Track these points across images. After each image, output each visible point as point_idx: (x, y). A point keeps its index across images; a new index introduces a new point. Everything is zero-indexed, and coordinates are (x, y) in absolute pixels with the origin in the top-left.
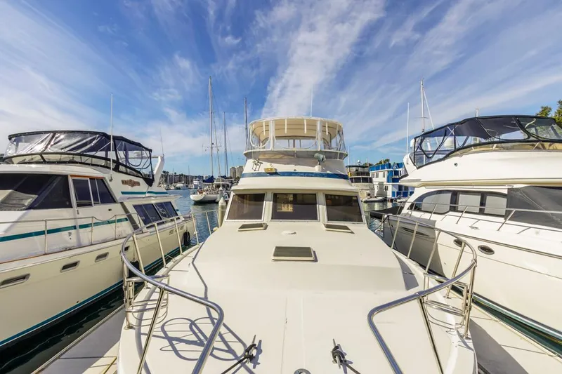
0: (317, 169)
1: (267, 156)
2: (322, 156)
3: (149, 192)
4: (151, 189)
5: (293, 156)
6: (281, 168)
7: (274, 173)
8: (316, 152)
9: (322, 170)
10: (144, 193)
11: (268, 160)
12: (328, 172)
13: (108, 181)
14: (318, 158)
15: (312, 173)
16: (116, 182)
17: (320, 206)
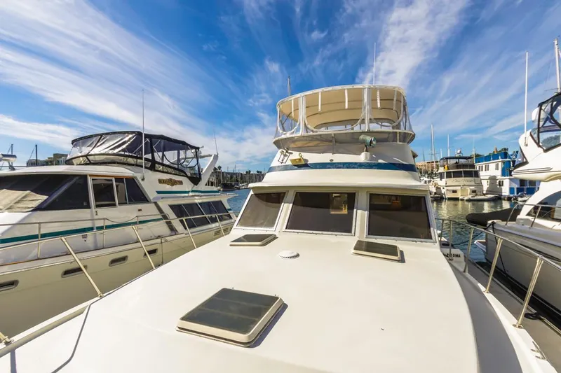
0: (362, 158)
1: (299, 144)
2: (368, 139)
3: (193, 191)
4: (195, 188)
5: (331, 141)
6: (313, 158)
7: (303, 165)
8: (363, 133)
9: (372, 158)
10: (188, 192)
11: (300, 149)
12: (380, 161)
13: (140, 180)
14: (364, 142)
15: (356, 163)
16: (150, 182)
17: (359, 212)
